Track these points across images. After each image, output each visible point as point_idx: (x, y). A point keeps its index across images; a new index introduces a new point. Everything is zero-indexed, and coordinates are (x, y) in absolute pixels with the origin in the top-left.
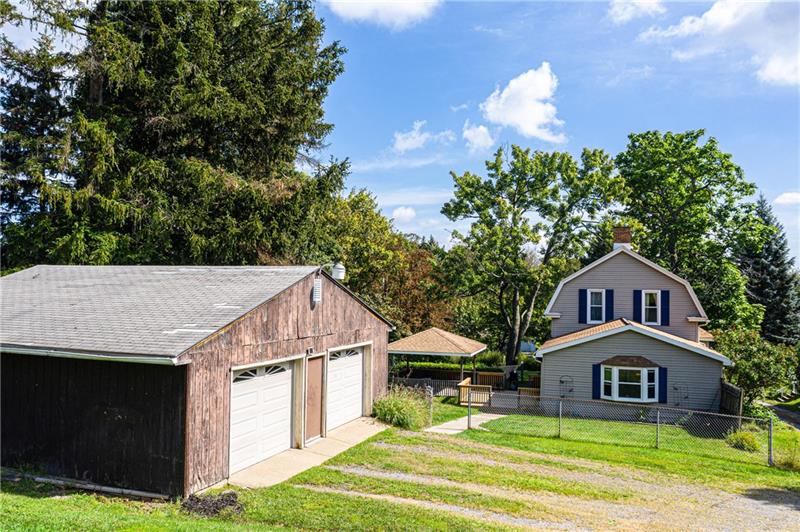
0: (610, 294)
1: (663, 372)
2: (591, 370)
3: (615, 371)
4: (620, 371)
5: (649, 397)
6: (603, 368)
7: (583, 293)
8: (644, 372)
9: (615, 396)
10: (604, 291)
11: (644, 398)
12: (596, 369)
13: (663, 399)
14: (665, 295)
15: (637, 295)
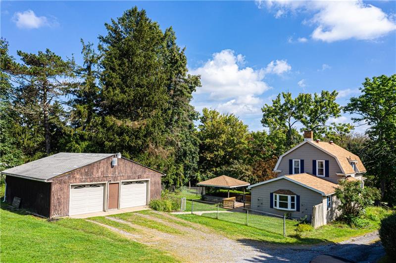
0: (302, 162)
1: (298, 197)
2: (270, 195)
3: (278, 196)
4: (280, 196)
5: (292, 208)
6: (274, 194)
7: (291, 161)
8: (289, 197)
9: (278, 207)
10: (300, 160)
11: (289, 209)
12: (272, 195)
13: (298, 210)
14: (327, 162)
15: (314, 162)
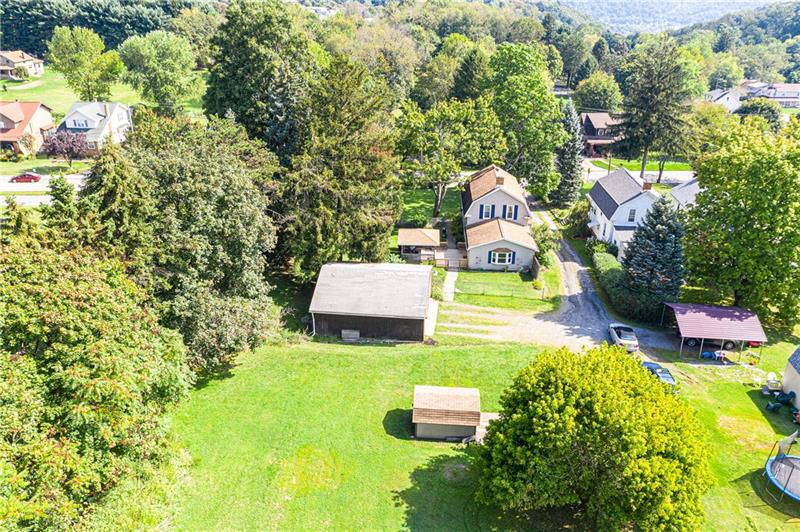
0: (493, 207)
1: (514, 253)
2: (487, 253)
3: (497, 254)
5: (509, 262)
6: (492, 252)
7: (482, 206)
8: (507, 254)
9: (496, 262)
10: (491, 206)
11: (507, 263)
12: (490, 253)
14: (516, 207)
15: (505, 207)
